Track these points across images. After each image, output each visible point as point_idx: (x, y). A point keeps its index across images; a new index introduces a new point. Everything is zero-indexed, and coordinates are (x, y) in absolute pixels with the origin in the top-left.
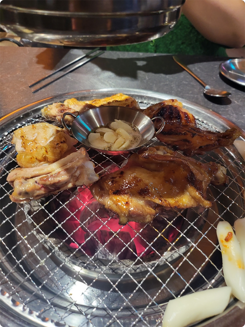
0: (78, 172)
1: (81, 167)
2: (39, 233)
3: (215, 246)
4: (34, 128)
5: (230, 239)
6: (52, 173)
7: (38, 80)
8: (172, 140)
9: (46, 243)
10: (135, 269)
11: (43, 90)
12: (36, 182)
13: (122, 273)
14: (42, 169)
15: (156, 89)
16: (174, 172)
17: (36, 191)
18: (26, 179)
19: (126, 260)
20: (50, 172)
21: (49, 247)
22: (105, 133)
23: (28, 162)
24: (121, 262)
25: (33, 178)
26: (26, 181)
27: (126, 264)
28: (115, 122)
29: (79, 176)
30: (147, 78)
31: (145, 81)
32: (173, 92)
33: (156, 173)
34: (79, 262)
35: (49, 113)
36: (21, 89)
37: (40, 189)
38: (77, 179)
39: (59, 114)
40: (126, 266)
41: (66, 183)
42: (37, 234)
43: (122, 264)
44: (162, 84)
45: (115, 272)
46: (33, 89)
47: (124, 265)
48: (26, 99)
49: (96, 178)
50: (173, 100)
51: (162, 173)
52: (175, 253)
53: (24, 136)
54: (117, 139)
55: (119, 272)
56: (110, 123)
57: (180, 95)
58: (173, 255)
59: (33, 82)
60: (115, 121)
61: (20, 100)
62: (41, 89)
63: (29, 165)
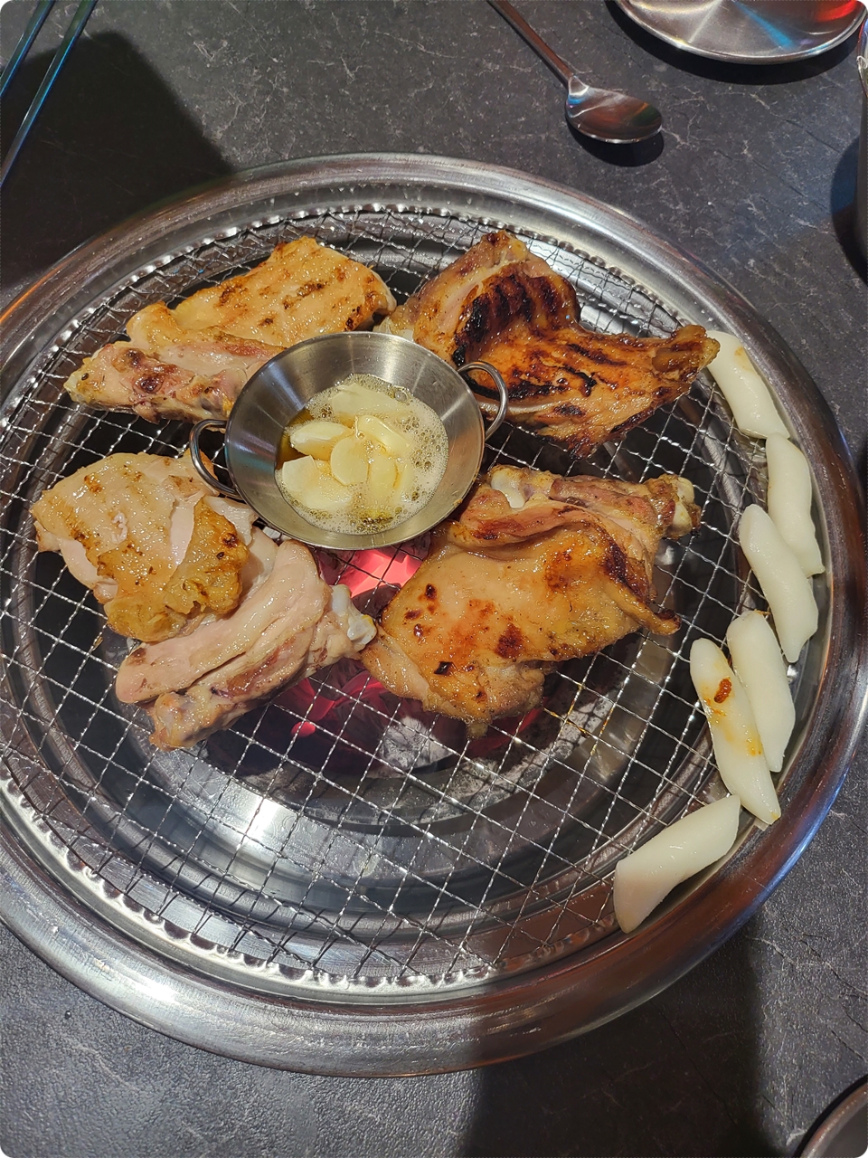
5: (727, 696)
6: (248, 654)
12: (214, 691)
14: (214, 652)
17: (225, 716)
18: (184, 692)
25: (201, 683)
26: (187, 698)
35: (99, 397)
37: (234, 707)
39: (141, 399)
52: (592, 719)
53: (84, 533)
63: (159, 636)
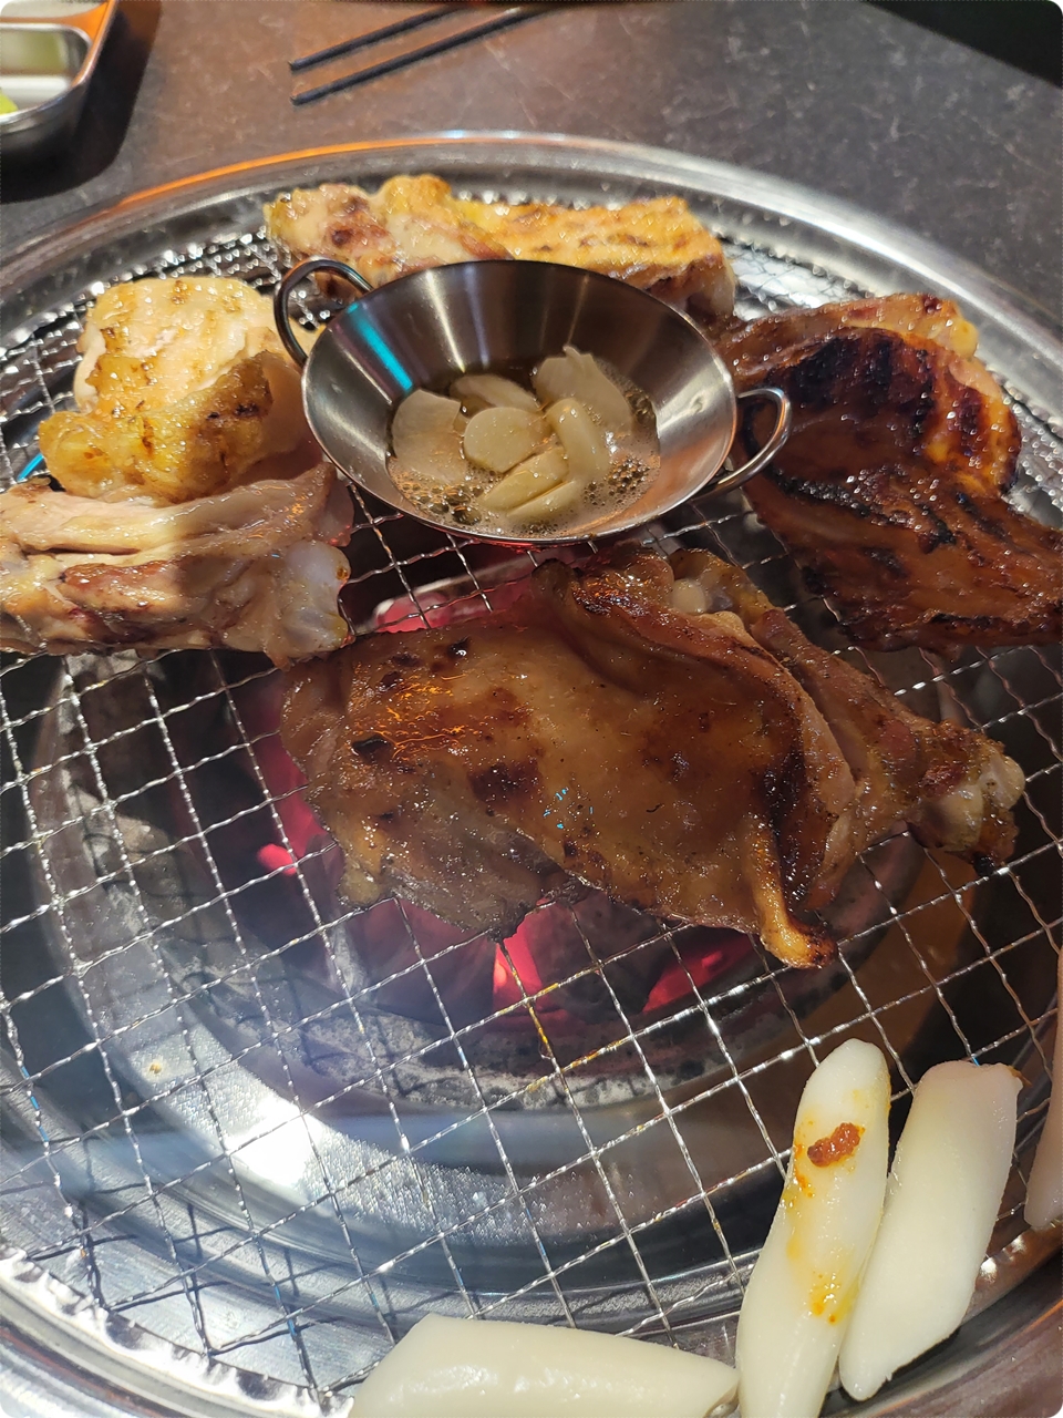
0: (243, 590)
1: (266, 568)
2: (81, 786)
3: (771, 1147)
4: (178, 298)
5: (837, 1159)
6: (140, 554)
7: (343, 39)
8: (821, 530)
9: (93, 840)
10: (405, 1086)
11: (347, 96)
12: (63, 576)
13: (344, 1080)
14: (105, 525)
15: (908, 208)
16: (706, 728)
17: (48, 619)
18: (28, 551)
19: (406, 1024)
20: (132, 546)
21: (95, 861)
22: (490, 405)
23: (73, 470)
24: (377, 1023)
25: (59, 557)
26: (24, 562)
27: (390, 1044)
28: (563, 360)
29: (241, 608)
30: (894, 133)
31: (874, 147)
32: (998, 242)
33: (621, 699)
34: (186, 969)
36: (250, 69)
37: (69, 615)
38: (234, 618)
40: (388, 1049)
41: (183, 621)
42: (72, 791)
43: (375, 1036)
44: (959, 182)
45: (314, 1067)
46: (303, 85)
47: (380, 1045)
48: (253, 130)
49: (327, 635)
50: (931, 302)
51: (644, 712)
53: (116, 331)
54: (533, 455)
55: (333, 1072)
56: (537, 360)
57: (1026, 272)
58: (604, 1088)
59: (321, 47)
60: (564, 354)
61: (222, 129)
62: (338, 88)
63: (75, 484)
